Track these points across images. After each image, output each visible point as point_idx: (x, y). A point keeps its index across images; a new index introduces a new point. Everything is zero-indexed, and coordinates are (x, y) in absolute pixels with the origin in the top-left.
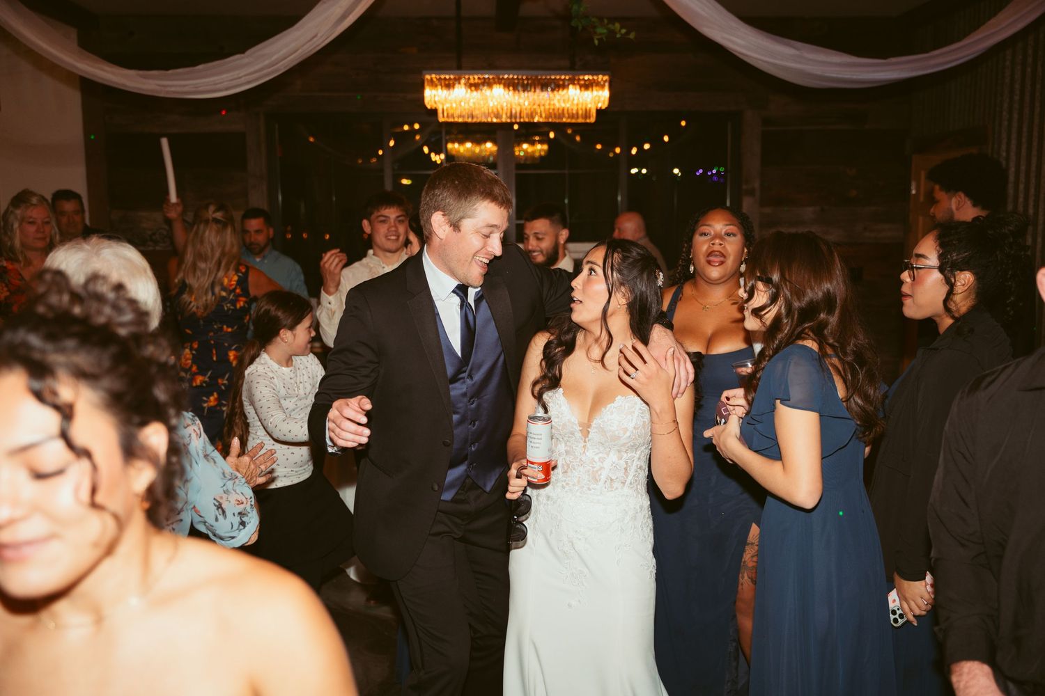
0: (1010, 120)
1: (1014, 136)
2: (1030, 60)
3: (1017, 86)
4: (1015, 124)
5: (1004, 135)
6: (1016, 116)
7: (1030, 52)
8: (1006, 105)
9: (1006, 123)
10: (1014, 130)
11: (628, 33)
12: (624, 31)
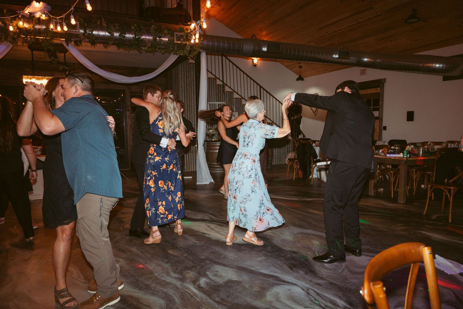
0: (182, 93)
1: (183, 97)
2: (185, 80)
3: (183, 86)
4: (183, 95)
5: (181, 97)
6: (183, 93)
7: (185, 78)
8: (181, 90)
9: (181, 94)
10: (183, 96)
11: (68, 68)
12: (67, 68)
